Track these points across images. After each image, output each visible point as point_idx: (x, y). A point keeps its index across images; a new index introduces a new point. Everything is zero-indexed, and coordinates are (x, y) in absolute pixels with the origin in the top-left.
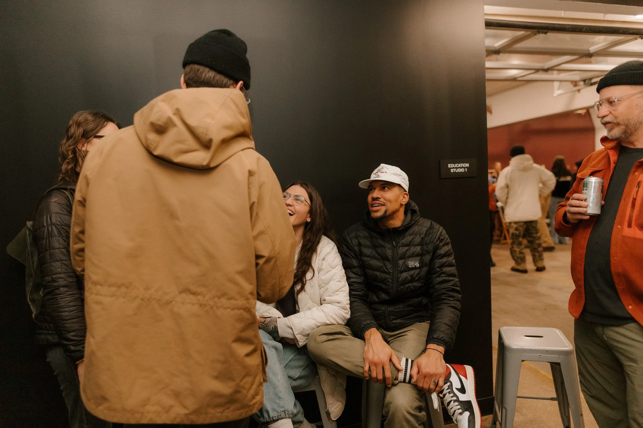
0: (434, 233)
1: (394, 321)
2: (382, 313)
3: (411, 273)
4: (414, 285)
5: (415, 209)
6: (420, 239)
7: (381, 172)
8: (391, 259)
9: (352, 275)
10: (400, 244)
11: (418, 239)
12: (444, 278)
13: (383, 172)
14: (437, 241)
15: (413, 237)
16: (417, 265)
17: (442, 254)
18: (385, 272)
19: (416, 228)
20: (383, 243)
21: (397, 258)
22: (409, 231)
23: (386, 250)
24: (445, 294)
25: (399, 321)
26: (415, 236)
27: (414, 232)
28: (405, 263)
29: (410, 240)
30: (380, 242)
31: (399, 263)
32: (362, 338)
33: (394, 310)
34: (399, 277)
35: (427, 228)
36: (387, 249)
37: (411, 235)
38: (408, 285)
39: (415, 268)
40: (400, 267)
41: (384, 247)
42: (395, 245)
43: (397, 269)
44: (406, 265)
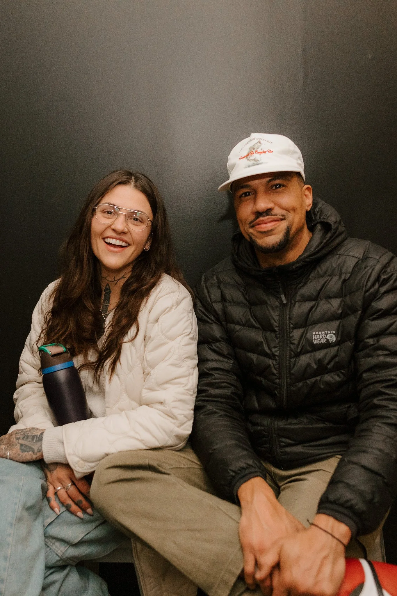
0: (368, 268)
1: (288, 449)
2: (263, 430)
3: (319, 355)
4: (326, 382)
5: (330, 222)
6: (339, 285)
7: (261, 153)
8: (277, 327)
9: (211, 355)
10: (298, 298)
11: (335, 285)
12: (382, 358)
13: (265, 152)
14: (373, 285)
15: (325, 280)
16: (332, 337)
17: (382, 309)
18: (266, 355)
19: (333, 262)
20: (266, 298)
21: (289, 325)
22: (318, 269)
23: (268, 310)
24: (381, 393)
25: (299, 449)
26: (330, 278)
27: (327, 270)
28: (305, 336)
29: (319, 288)
30: (261, 293)
31: (293, 336)
32: (235, 500)
33: (287, 426)
34: (292, 365)
35: (356, 260)
36: (270, 308)
37: (322, 276)
38: (313, 380)
39: (328, 345)
40: (293, 344)
41: (266, 303)
42: (285, 302)
43: (289, 349)
44: (307, 339)
